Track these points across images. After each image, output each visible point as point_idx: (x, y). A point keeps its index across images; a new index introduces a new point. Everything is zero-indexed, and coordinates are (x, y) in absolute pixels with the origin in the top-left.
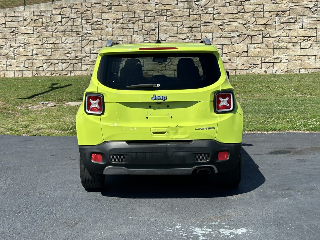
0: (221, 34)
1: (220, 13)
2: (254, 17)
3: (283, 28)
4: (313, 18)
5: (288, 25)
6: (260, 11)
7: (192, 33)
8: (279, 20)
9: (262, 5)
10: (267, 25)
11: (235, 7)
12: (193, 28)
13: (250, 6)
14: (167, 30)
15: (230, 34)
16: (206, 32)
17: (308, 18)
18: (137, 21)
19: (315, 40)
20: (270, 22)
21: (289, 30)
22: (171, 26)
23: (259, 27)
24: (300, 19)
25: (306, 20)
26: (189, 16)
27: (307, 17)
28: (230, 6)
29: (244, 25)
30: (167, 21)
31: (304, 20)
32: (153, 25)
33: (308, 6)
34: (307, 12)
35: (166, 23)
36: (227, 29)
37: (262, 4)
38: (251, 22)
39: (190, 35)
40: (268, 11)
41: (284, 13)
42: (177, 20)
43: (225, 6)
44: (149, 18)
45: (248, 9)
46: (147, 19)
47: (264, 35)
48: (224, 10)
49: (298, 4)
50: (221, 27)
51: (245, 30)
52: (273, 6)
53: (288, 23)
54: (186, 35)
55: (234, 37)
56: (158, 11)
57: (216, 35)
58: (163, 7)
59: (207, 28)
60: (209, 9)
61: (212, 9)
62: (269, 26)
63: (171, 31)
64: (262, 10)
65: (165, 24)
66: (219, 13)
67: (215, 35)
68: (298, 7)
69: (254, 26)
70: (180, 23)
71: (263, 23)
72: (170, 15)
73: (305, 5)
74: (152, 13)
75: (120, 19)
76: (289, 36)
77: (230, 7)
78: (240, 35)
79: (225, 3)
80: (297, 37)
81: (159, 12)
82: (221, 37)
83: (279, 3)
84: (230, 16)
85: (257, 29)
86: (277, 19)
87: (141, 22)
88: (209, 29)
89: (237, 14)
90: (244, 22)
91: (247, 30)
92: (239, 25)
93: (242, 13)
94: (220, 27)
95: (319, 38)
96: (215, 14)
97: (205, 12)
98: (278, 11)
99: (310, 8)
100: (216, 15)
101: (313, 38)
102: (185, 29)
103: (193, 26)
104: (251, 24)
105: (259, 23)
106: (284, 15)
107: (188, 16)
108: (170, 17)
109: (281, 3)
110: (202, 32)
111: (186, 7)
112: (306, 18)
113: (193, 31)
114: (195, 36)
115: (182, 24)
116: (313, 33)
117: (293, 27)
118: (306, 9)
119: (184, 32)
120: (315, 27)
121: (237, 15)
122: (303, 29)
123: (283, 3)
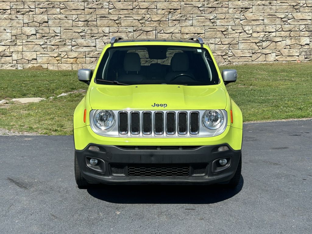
0: (117, 28)
1: (115, 8)
2: (148, 14)
3: (176, 24)
4: (201, 16)
5: (179, 22)
6: (154, 8)
7: (88, 26)
8: (171, 17)
9: (156, 3)
10: (161, 21)
11: (130, 3)
12: (89, 21)
13: (144, 3)
14: (61, 23)
15: (126, 29)
16: (102, 26)
17: (197, 16)
18: (27, 12)
19: (204, 37)
20: (164, 19)
21: (181, 26)
22: (66, 19)
23: (153, 23)
24: (190, 17)
25: (195, 18)
26: (84, 10)
27: (196, 15)
28: (125, 1)
29: (139, 20)
30: (60, 14)
31: (193, 18)
32: (45, 18)
33: (197, 5)
34: (196, 10)
35: (59, 16)
36: (123, 24)
37: (156, 1)
38: (146, 19)
39: (86, 29)
40: (161, 8)
41: (175, 11)
42: (71, 13)
43: (120, 2)
44: (41, 10)
45: (142, 5)
46: (37, 11)
47: (159, 31)
48: (119, 5)
49: (188, 3)
50: (117, 22)
51: (140, 25)
52: (166, 4)
53: (179, 20)
54: (82, 28)
55: (131, 32)
56: (50, 2)
59: (104, 22)
60: (104, 4)
61: (107, 4)
62: (163, 23)
63: (65, 24)
64: (156, 7)
65: (59, 17)
66: (114, 8)
67: (112, 30)
68: (187, 6)
69: (149, 22)
70: (75, 17)
71: (157, 20)
72: (64, 7)
73: (194, 5)
74: (44, 4)
75: (8, 10)
76: (181, 33)
77: (125, 3)
78: (136, 30)
80: (188, 33)
81: (51, 4)
82: (117, 32)
84: (126, 12)
85: (151, 25)
86: (170, 16)
87: (32, 14)
88: (106, 23)
89: (132, 9)
90: (139, 18)
91: (142, 26)
92: (134, 21)
93: (137, 10)
95: (207, 34)
96: (110, 9)
97: (100, 7)
98: (171, 9)
99: (199, 8)
100: (112, 10)
101: (202, 35)
102: (80, 22)
103: (89, 20)
104: (146, 20)
105: (153, 20)
106: (176, 13)
107: (82, 9)
108: (63, 10)
109: (172, 2)
110: (98, 26)
111: (80, 0)
112: (195, 16)
113: (89, 24)
114: (91, 30)
115: (77, 18)
116: (202, 30)
117: (184, 24)
118: (195, 8)
119: (79, 25)
120: (203, 25)
121: (132, 11)
122: (193, 26)
123: (174, 2)
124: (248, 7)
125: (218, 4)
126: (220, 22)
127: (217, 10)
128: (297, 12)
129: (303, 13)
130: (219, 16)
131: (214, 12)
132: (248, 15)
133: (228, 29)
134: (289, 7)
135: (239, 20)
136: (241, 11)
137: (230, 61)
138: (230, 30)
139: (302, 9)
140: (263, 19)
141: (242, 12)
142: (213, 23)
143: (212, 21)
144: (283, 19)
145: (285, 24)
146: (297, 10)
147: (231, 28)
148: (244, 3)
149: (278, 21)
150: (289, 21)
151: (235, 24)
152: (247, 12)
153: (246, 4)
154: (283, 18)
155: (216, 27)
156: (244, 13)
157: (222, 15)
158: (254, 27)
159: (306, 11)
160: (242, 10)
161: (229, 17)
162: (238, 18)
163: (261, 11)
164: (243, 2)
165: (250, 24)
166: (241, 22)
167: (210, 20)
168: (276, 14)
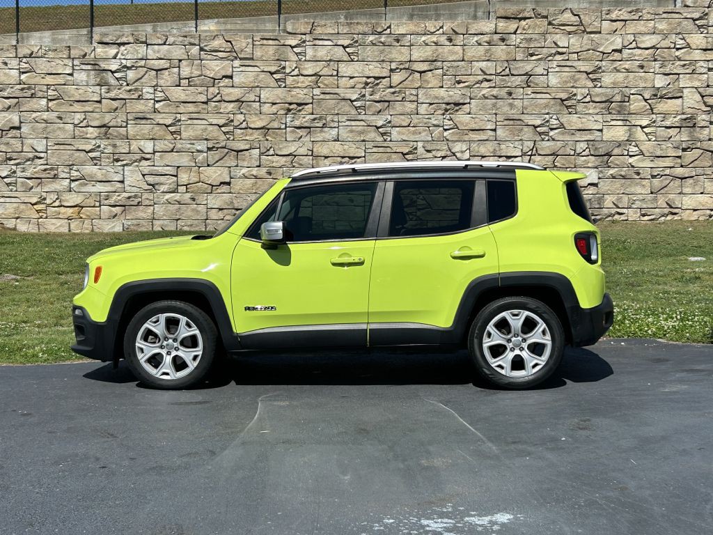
0: (172, 144)
1: (169, 100)
2: (242, 113)
3: (301, 137)
4: (358, 120)
5: (310, 132)
6: (254, 101)
7: (108, 138)
8: (291, 121)
9: (258, 89)
10: (268, 129)
11: (200, 89)
12: (109, 127)
13: (231, 90)
14: (48, 130)
15: (192, 146)
16: (138, 137)
17: (348, 120)
20: (275, 125)
21: (313, 141)
22: (59, 121)
23: (252, 134)
24: (333, 121)
25: (344, 124)
26: (100, 102)
27: (345, 117)
28: (189, 86)
29: (220, 127)
30: (48, 111)
31: (340, 124)
32: (15, 118)
33: (348, 96)
34: (346, 107)
35: (45, 115)
36: (184, 135)
37: (257, 87)
38: (236, 123)
39: (103, 143)
40: (270, 101)
41: (301, 108)
42: (72, 109)
43: (179, 86)
44: (6, 103)
45: (228, 94)
47: (263, 150)
48: (178, 94)
49: (328, 90)
51: (223, 137)
52: (280, 92)
53: (310, 128)
54: (94, 142)
55: (202, 152)
57: (163, 146)
58: (38, 80)
59: (142, 130)
60: (144, 91)
61: (151, 90)
62: (274, 133)
63: (58, 132)
64: (257, 99)
65: (45, 117)
66: (167, 99)
67: (160, 145)
68: (328, 97)
69: (242, 131)
70: (79, 117)
71: (260, 126)
72: (56, 97)
73: (342, 95)
74: (13, 90)
76: (312, 155)
77: (189, 88)
78: (214, 147)
79: (180, 79)
80: (329, 157)
81: (29, 89)
82: (172, 151)
83: (292, 86)
84: (191, 108)
85: (247, 138)
86: (289, 119)
88: (146, 132)
89: (206, 103)
90: (221, 122)
91: (228, 139)
92: (210, 128)
93: (217, 103)
94: (170, 128)
95: (369, 160)
96: (158, 101)
97: (136, 96)
98: (290, 104)
99: (352, 101)
100: (162, 103)
101: (358, 160)
102: (90, 129)
103: (111, 124)
104: (236, 127)
105: (252, 126)
106: (302, 112)
107: (97, 101)
108: (54, 102)
109: (294, 87)
110: (129, 137)
111: (92, 82)
112: (344, 120)
113: (110, 134)
114: (115, 146)
115: (84, 119)
116: (359, 150)
117: (319, 137)
118: (343, 103)
119: (88, 136)
120: (362, 138)
121: (205, 106)
122: (338, 141)
123: (299, 87)
124: (461, 101)
125: (394, 93)
126: (399, 133)
127: (393, 108)
128: (570, 113)
129: (581, 116)
130: (396, 121)
131: (387, 112)
132: (462, 118)
133: (416, 149)
134: (552, 102)
135: (441, 129)
136: (446, 110)
137: (421, 219)
138: (421, 150)
139: (580, 107)
140: (493, 127)
141: (448, 113)
142: (383, 134)
143: (380, 130)
144: (538, 129)
145: (543, 140)
146: (570, 110)
147: (424, 147)
148: (451, 93)
149: (527, 133)
150: (551, 133)
151: (432, 137)
152: (459, 113)
153: (456, 94)
154: (539, 126)
155: (391, 144)
156: (453, 114)
157: (402, 117)
158: (474, 145)
159: (591, 111)
160: (448, 107)
161: (420, 123)
162: (438, 126)
163: (490, 110)
164: (449, 90)
165: (466, 138)
166: (446, 134)
167: (378, 128)
168: (522, 117)
